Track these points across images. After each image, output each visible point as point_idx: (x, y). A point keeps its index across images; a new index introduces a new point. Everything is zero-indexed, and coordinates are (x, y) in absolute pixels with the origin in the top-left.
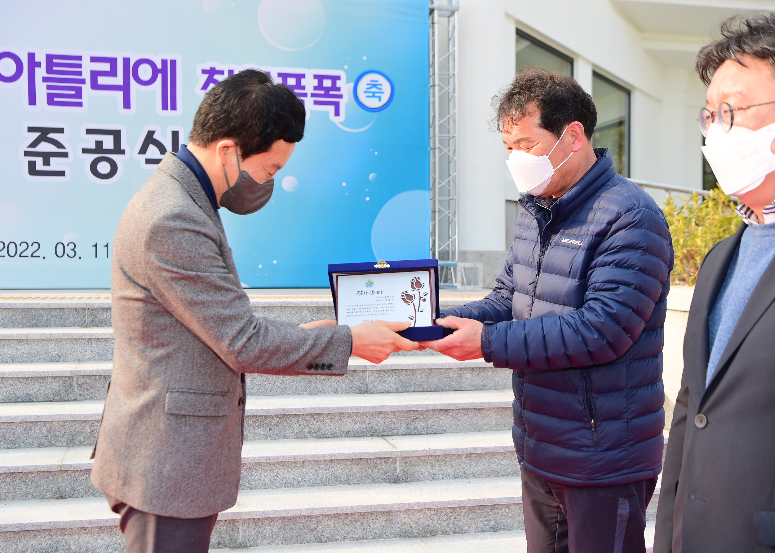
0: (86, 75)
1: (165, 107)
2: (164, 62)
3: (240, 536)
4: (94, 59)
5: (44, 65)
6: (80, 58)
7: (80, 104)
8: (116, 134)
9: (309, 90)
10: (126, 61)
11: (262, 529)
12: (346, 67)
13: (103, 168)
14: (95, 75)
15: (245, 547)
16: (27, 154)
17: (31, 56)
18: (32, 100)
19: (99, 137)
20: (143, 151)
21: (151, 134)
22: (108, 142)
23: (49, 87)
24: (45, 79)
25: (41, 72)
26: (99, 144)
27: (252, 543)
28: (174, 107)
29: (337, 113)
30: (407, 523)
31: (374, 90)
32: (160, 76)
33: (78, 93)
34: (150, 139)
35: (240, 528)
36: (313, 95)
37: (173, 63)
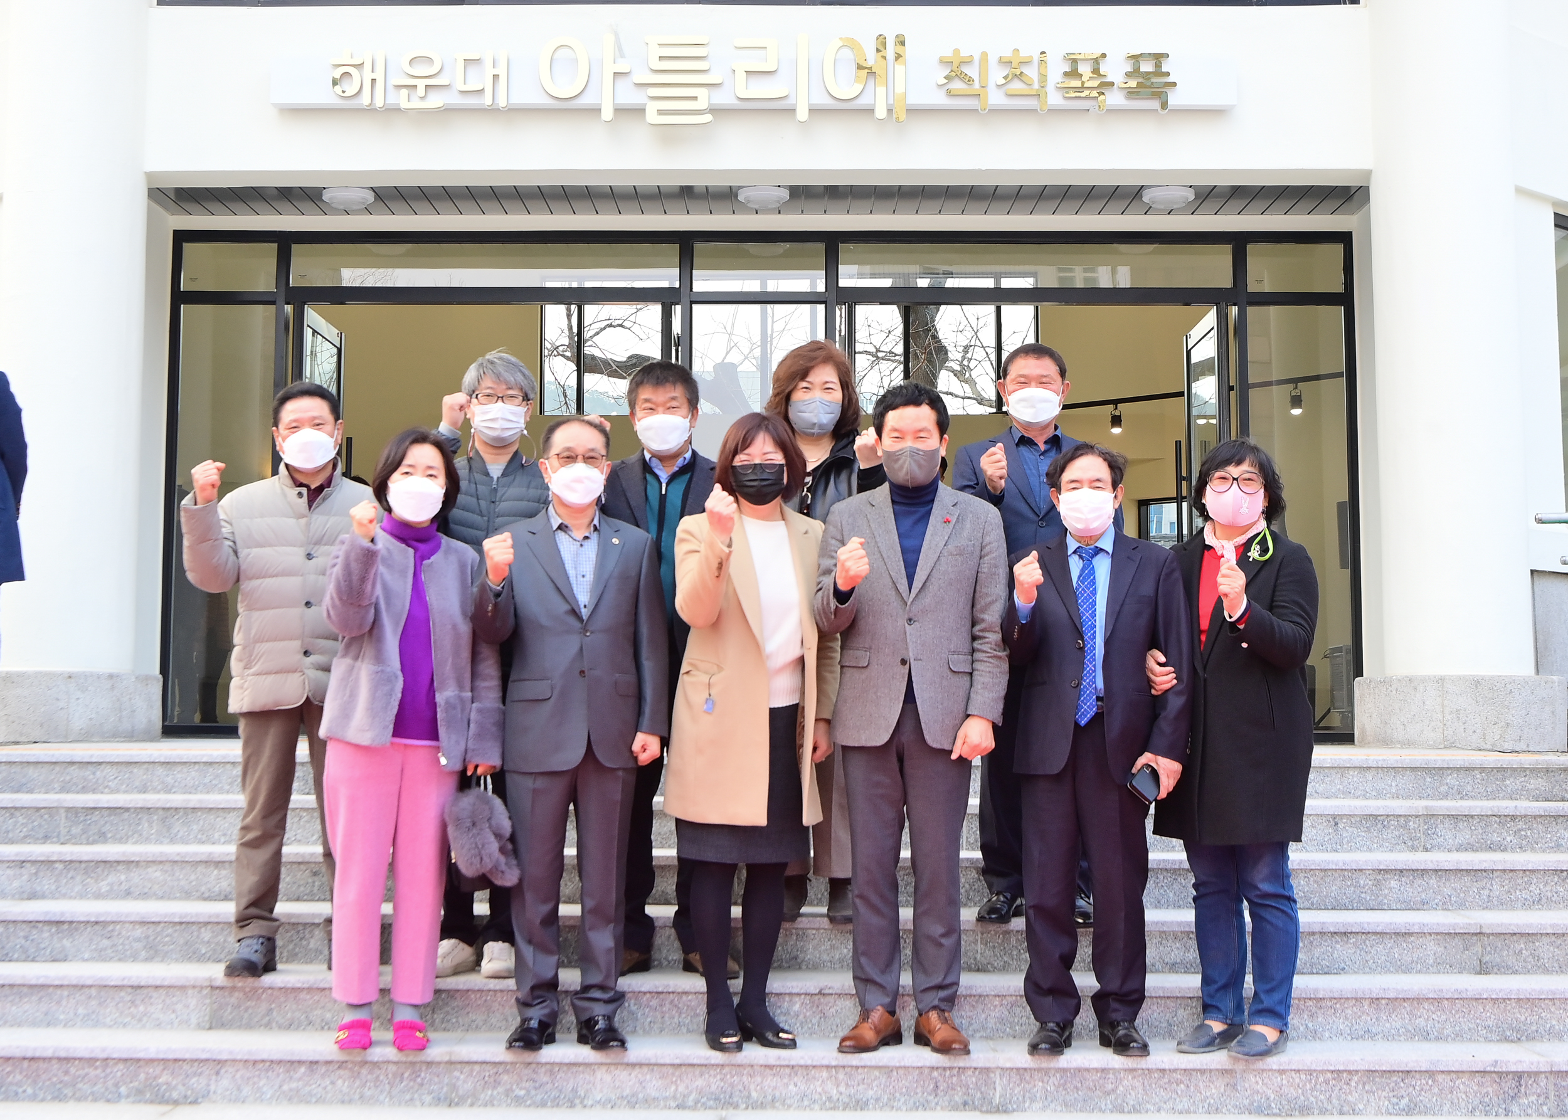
3: (998, 1095)
11: (1031, 1086)
15: (1005, 1111)
27: (1015, 1106)
30: (1260, 1091)
35: (997, 1082)
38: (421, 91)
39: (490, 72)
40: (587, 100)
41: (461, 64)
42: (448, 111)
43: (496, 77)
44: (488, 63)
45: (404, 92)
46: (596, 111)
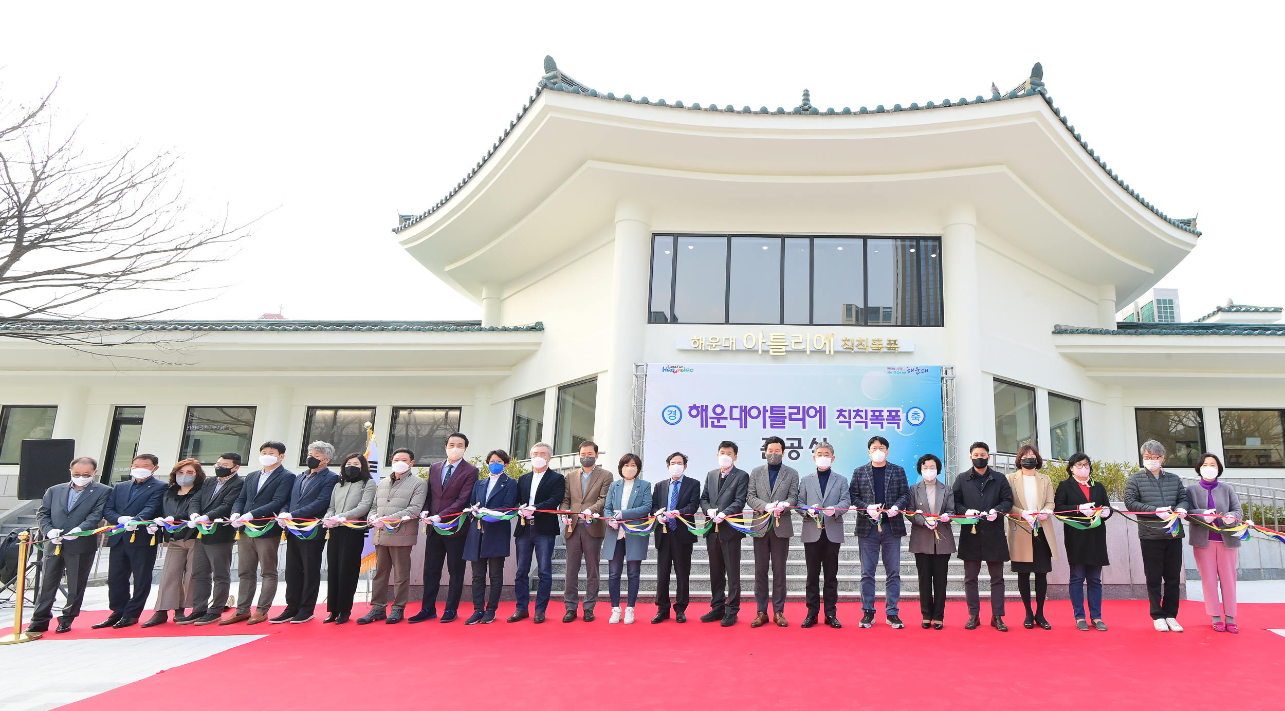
0: (787, 415)
1: (820, 427)
2: (820, 407)
4: (790, 408)
5: (769, 411)
6: (784, 407)
7: (784, 427)
8: (799, 440)
9: (885, 417)
10: (804, 408)
12: (902, 406)
13: (794, 455)
14: (791, 414)
16: (762, 450)
17: (764, 407)
18: (764, 427)
19: (792, 442)
20: (811, 447)
21: (814, 439)
22: (796, 444)
23: (771, 421)
24: (770, 417)
25: (768, 414)
26: (792, 444)
28: (824, 428)
29: (898, 427)
31: (916, 416)
32: (818, 413)
33: (784, 423)
34: (814, 442)
36: (887, 420)
37: (824, 407)
38: (714, 346)
39: (731, 342)
40: (755, 349)
41: (724, 340)
42: (721, 350)
43: (733, 343)
44: (731, 339)
45: (710, 346)
46: (757, 351)
